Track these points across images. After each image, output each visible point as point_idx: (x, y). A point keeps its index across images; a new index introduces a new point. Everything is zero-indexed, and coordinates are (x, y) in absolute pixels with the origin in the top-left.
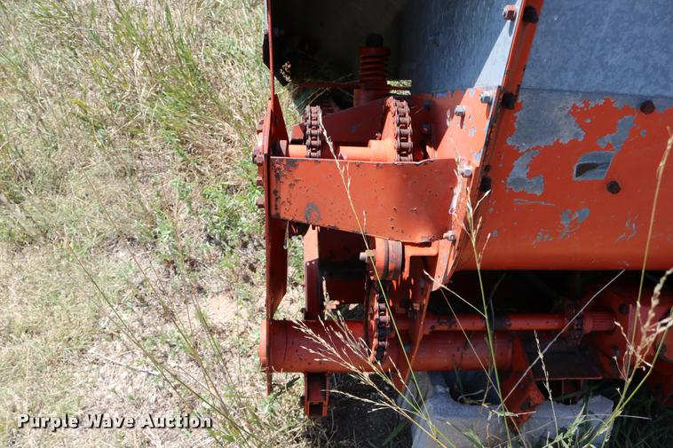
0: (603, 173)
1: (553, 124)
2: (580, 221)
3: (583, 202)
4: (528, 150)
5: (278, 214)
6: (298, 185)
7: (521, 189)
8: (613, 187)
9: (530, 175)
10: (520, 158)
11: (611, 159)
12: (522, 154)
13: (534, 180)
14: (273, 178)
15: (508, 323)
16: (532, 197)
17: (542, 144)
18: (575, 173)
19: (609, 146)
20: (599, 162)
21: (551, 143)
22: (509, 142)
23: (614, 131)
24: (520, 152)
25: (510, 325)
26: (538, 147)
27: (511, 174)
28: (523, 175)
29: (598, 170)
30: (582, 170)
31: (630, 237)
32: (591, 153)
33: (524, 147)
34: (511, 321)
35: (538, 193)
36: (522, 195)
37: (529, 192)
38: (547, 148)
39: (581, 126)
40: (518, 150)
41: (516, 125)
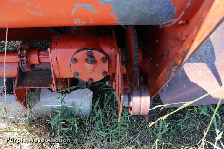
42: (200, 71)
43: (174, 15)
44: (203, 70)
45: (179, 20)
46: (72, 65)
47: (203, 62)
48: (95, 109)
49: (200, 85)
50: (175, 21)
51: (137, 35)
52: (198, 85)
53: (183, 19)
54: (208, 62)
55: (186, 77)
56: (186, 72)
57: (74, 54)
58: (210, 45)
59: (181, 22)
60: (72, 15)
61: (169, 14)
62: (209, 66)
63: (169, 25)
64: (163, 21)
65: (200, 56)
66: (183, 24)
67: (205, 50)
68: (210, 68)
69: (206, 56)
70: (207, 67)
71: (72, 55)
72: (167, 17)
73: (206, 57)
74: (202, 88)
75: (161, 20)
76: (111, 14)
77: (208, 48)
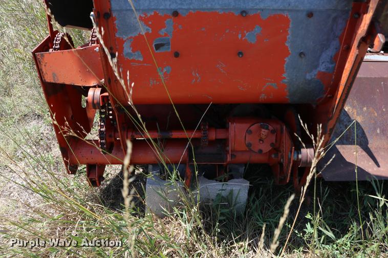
0: (169, 48)
1: (134, 26)
2: (168, 73)
3: (165, 63)
4: (127, 39)
5: (45, 80)
6: (47, 65)
7: (132, 58)
8: (177, 55)
9: (133, 51)
10: (125, 43)
11: (170, 40)
13: (136, 53)
14: (39, 63)
15: (171, 134)
16: (139, 62)
17: (133, 35)
18: (155, 49)
19: (166, 35)
20: (164, 43)
21: (137, 35)
22: (117, 36)
23: (165, 27)
24: (124, 40)
25: (172, 135)
26: (131, 37)
27: (124, 51)
28: (130, 51)
29: (166, 47)
30: (158, 47)
31: (198, 80)
32: (158, 38)
33: (125, 38)
34: (173, 133)
35: (141, 59)
36: (134, 61)
37: (137, 60)
38: (136, 37)
39: (147, 26)
40: (122, 39)
41: (117, 27)
42: (355, 153)
43: (324, 91)
44: (357, 152)
45: (327, 95)
46: (247, 135)
48: (251, 202)
50: (325, 95)
52: (354, 164)
53: (330, 93)
54: (361, 145)
55: (341, 158)
56: (342, 153)
57: (249, 127)
58: (361, 129)
60: (262, 90)
61: (321, 90)
63: (321, 100)
64: (317, 97)
65: (352, 139)
66: (330, 97)
68: (364, 150)
69: (358, 139)
70: (362, 150)
71: (247, 128)
72: (320, 92)
75: (316, 95)
76: (286, 90)
77: (359, 132)
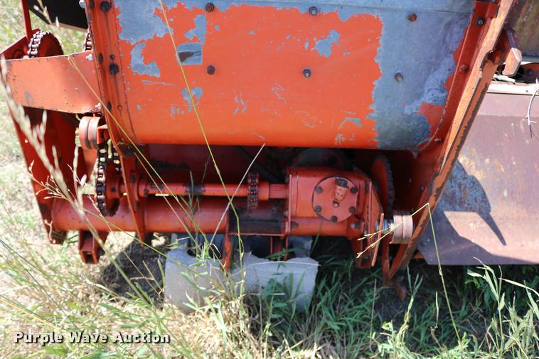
0: (199, 59)
1: (146, 23)
2: (198, 97)
3: (194, 83)
4: (137, 43)
6: (17, 78)
7: (143, 73)
8: (211, 70)
9: (146, 62)
10: (133, 49)
11: (201, 48)
12: (134, 46)
13: (150, 66)
15: (202, 189)
16: (154, 79)
17: (145, 38)
19: (195, 39)
20: (194, 51)
21: (151, 38)
22: (121, 37)
23: (194, 27)
24: (132, 44)
25: (205, 191)
26: (143, 41)
27: (132, 61)
28: (141, 62)
29: (194, 57)
30: (183, 57)
31: (243, 110)
32: (183, 44)
33: (133, 41)
34: (206, 188)
35: (158, 76)
36: (146, 77)
37: (150, 75)
38: (150, 41)
40: (130, 44)
41: (121, 25)
42: (472, 224)
43: (429, 132)
44: (475, 222)
45: (435, 138)
46: (316, 194)
47: (474, 211)
48: (319, 293)
49: (473, 241)
50: (431, 139)
51: (391, 169)
52: (470, 241)
53: (438, 136)
54: (480, 213)
55: (452, 232)
56: (452, 224)
57: (319, 183)
58: (481, 190)
59: (436, 140)
60: (339, 128)
61: (425, 130)
62: (483, 218)
63: (425, 146)
64: (419, 141)
65: (469, 204)
66: (439, 142)
67: (474, 196)
68: (485, 220)
69: (476, 204)
70: (481, 220)
71: (316, 184)
72: (423, 134)
73: (478, 207)
74: (477, 246)
75: (418, 138)
76: (374, 129)
77: (478, 193)
